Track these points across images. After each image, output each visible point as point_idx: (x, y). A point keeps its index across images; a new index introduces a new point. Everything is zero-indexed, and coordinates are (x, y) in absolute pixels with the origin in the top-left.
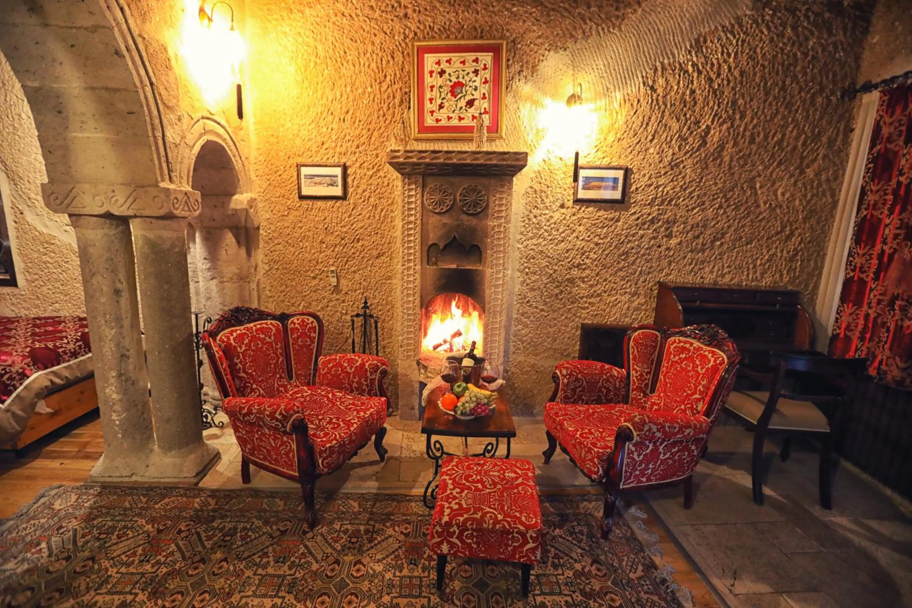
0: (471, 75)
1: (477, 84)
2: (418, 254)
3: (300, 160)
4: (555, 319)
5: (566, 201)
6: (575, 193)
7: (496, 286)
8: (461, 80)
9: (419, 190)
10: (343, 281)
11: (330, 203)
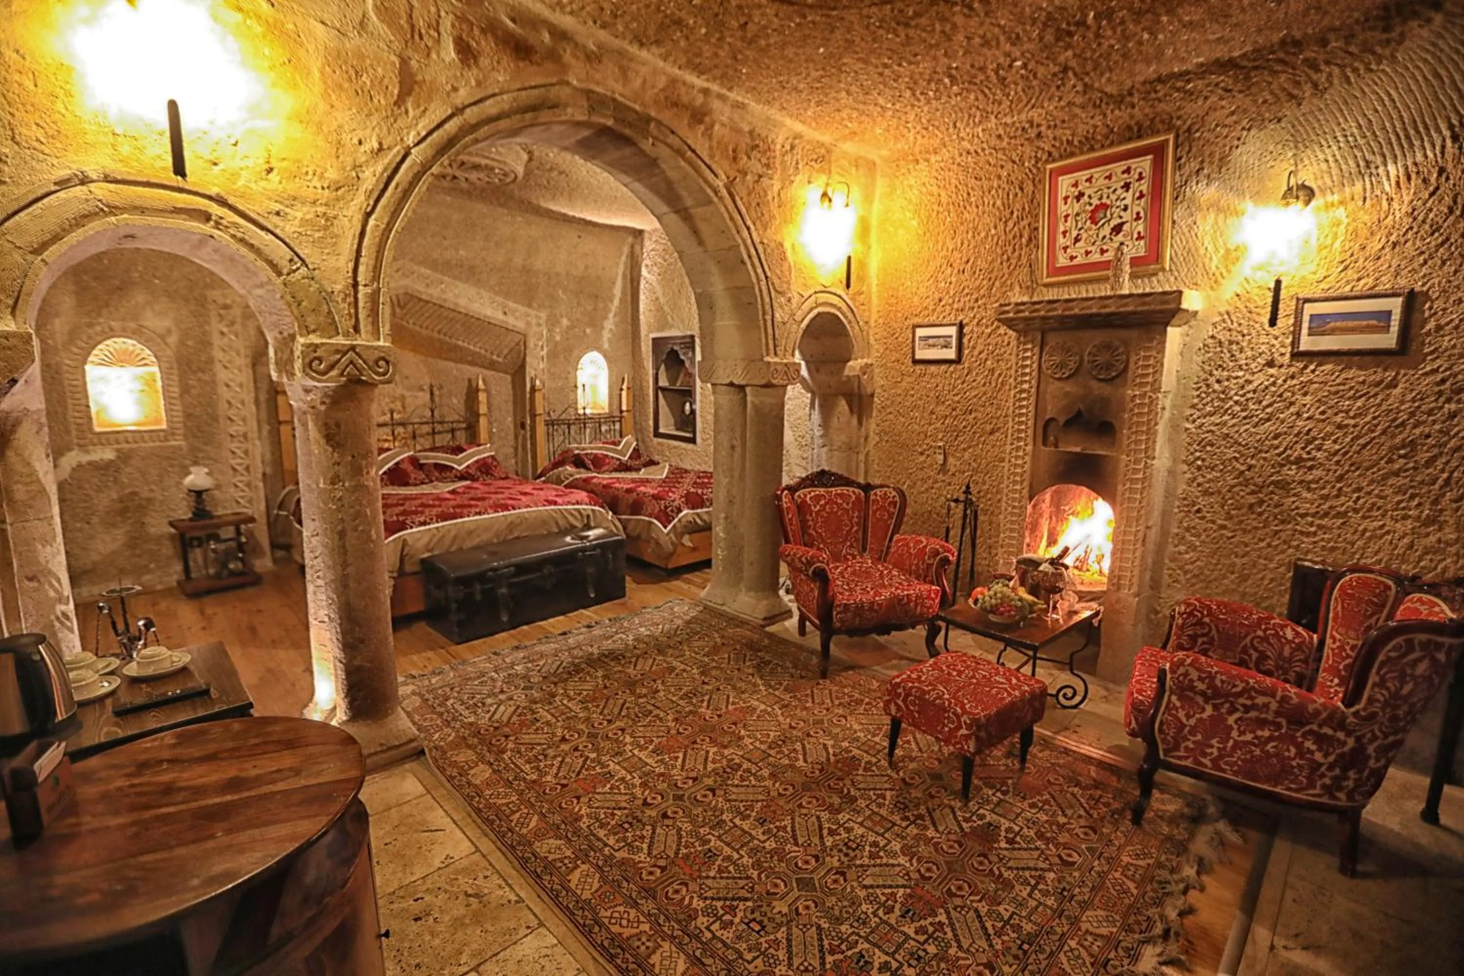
0: (1119, 191)
1: (1128, 201)
2: (1030, 432)
3: (917, 320)
4: (1246, 545)
5: (1276, 355)
6: (1295, 342)
7: (1133, 481)
8: (1104, 200)
9: (1037, 350)
10: (951, 460)
11: (944, 367)
